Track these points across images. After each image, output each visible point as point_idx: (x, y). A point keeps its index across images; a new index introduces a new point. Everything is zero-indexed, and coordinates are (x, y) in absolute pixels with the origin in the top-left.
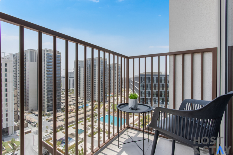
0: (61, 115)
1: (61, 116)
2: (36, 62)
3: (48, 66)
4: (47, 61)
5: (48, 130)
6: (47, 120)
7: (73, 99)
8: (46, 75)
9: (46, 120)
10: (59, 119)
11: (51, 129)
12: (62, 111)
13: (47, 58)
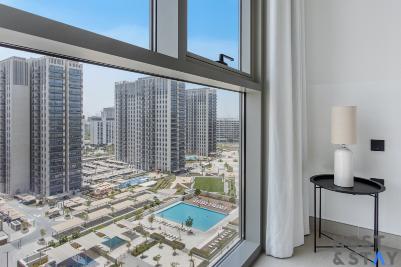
0: (80, 202)
1: (80, 205)
2: (26, 86)
3: (53, 95)
4: (49, 83)
5: (45, 239)
6: (47, 213)
7: (112, 167)
8: (48, 115)
9: (44, 214)
10: (75, 213)
11: (53, 236)
12: (83, 194)
13: (50, 76)
